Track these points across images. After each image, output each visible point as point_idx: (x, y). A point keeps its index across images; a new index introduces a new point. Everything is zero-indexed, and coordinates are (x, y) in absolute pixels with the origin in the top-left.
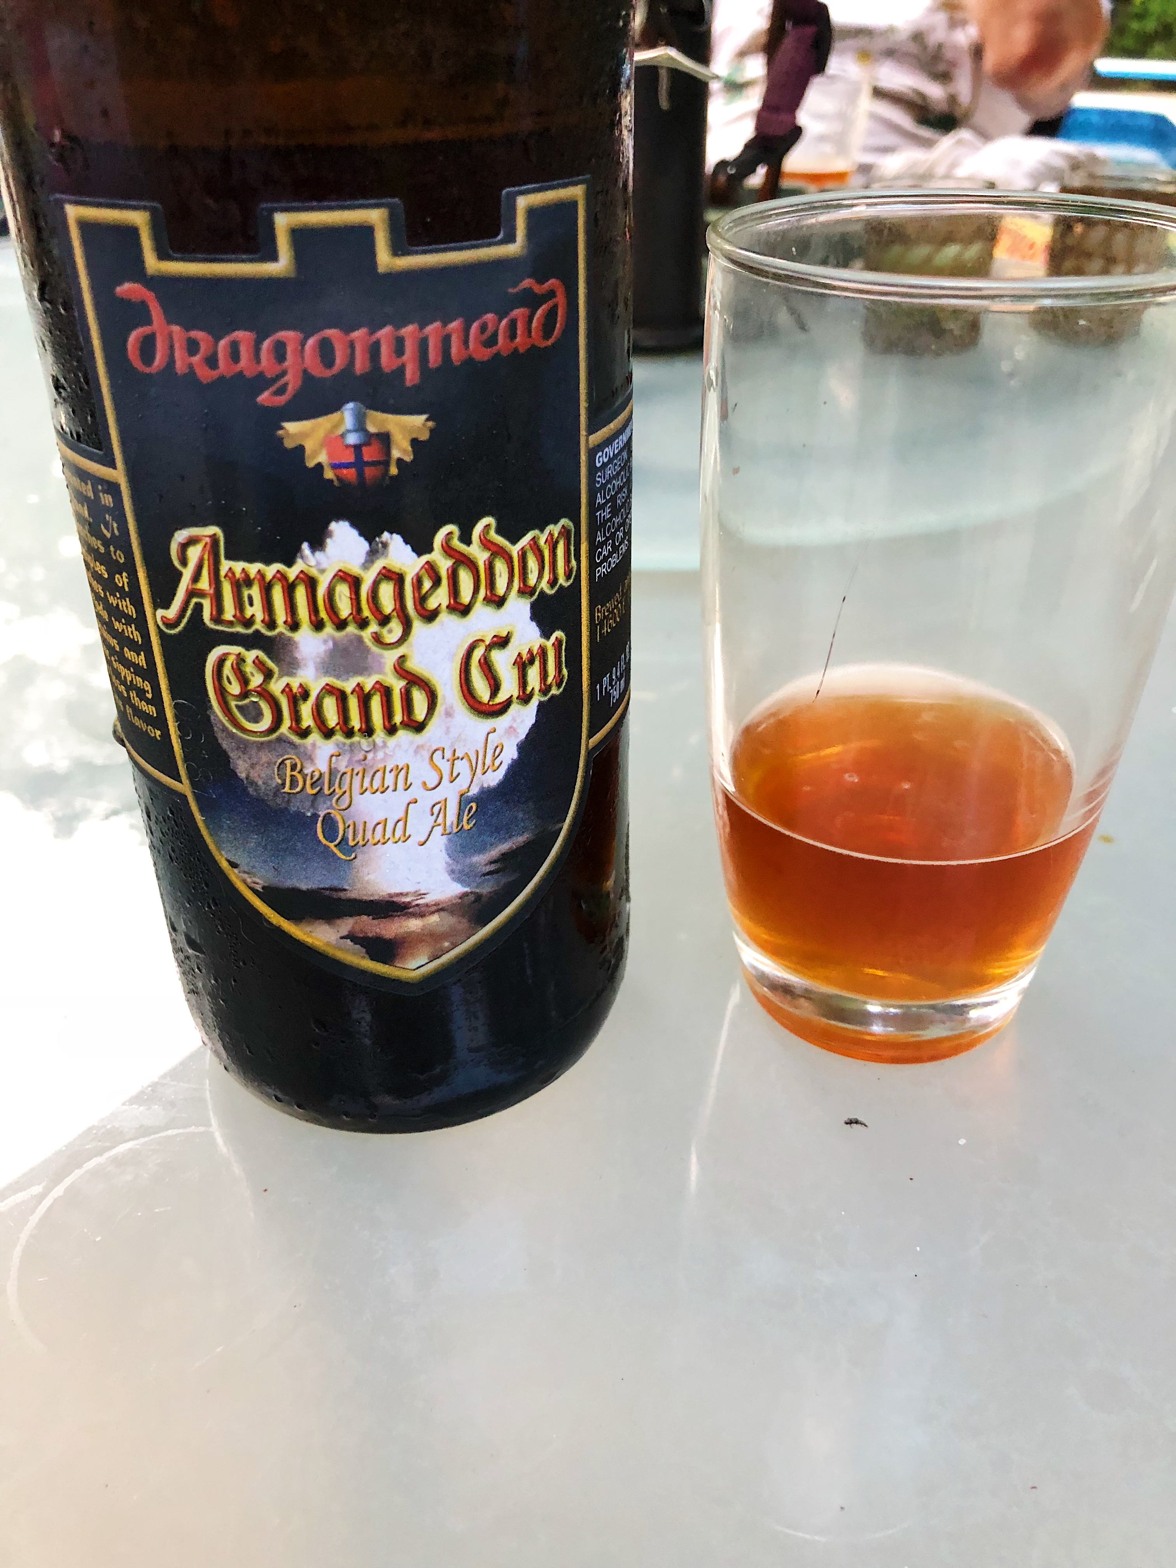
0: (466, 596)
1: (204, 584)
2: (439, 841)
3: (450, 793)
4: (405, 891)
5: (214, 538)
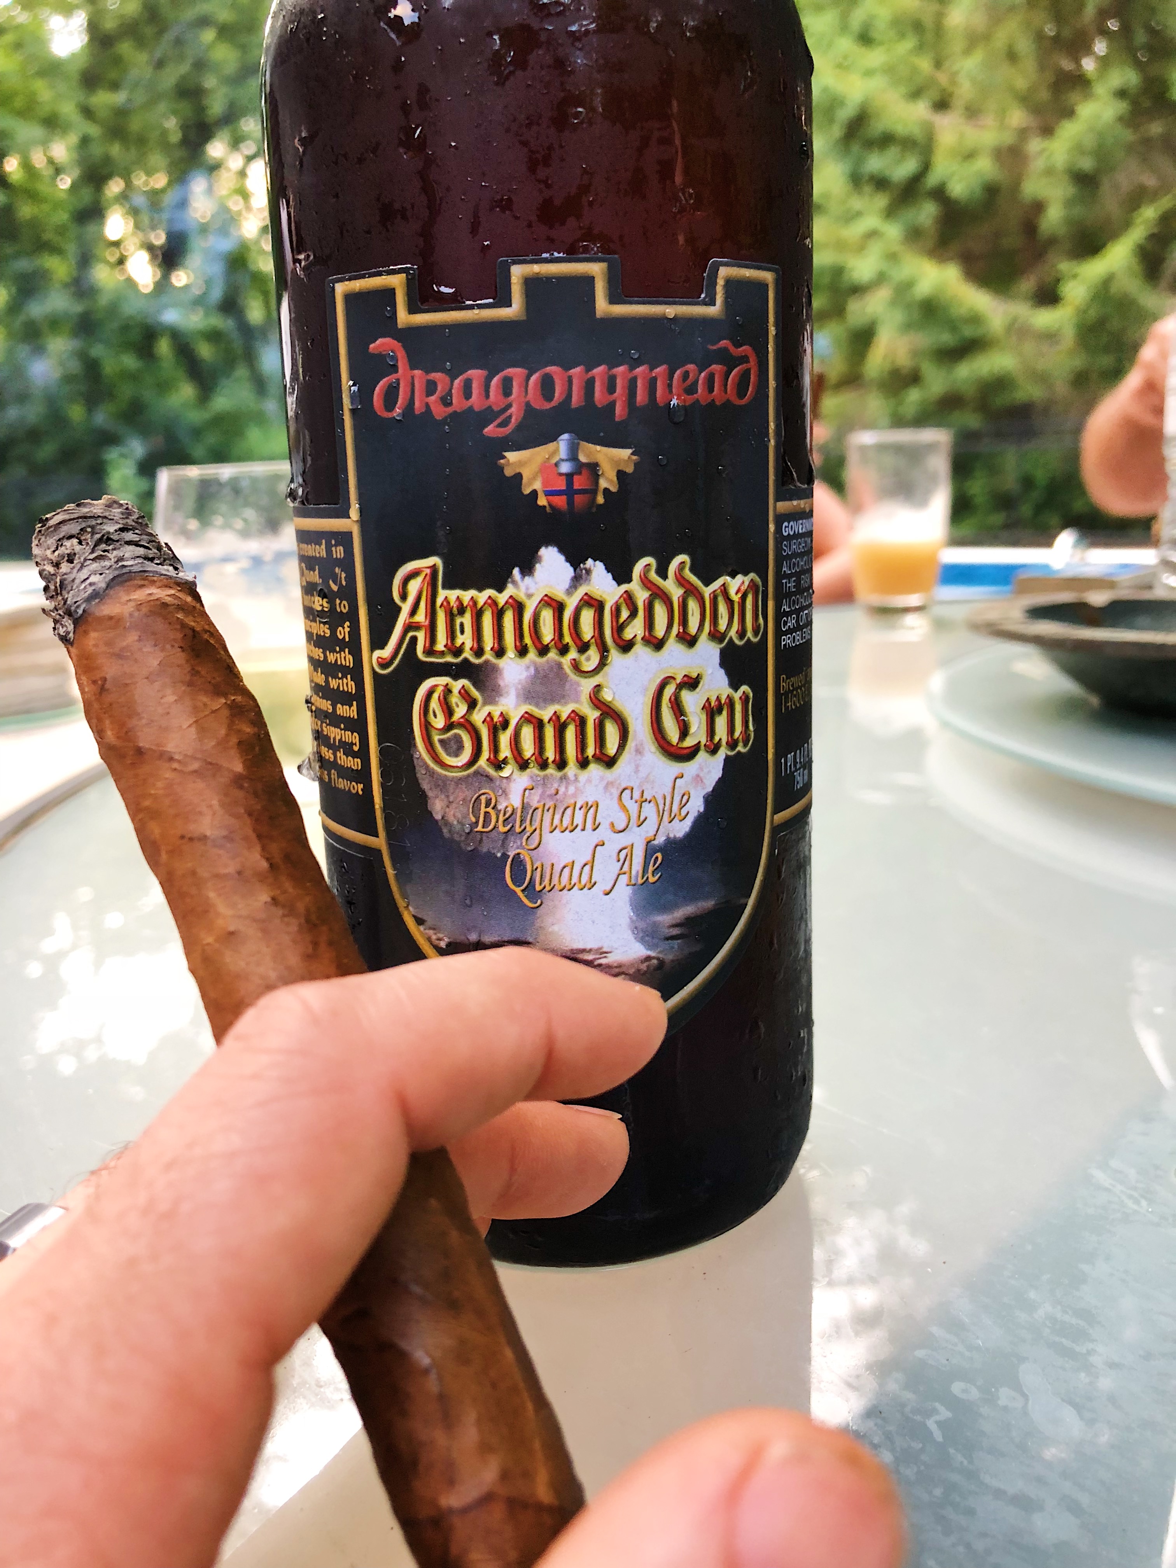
0: (660, 631)
1: (421, 617)
2: (624, 892)
3: (637, 839)
4: (588, 947)
5: (434, 568)
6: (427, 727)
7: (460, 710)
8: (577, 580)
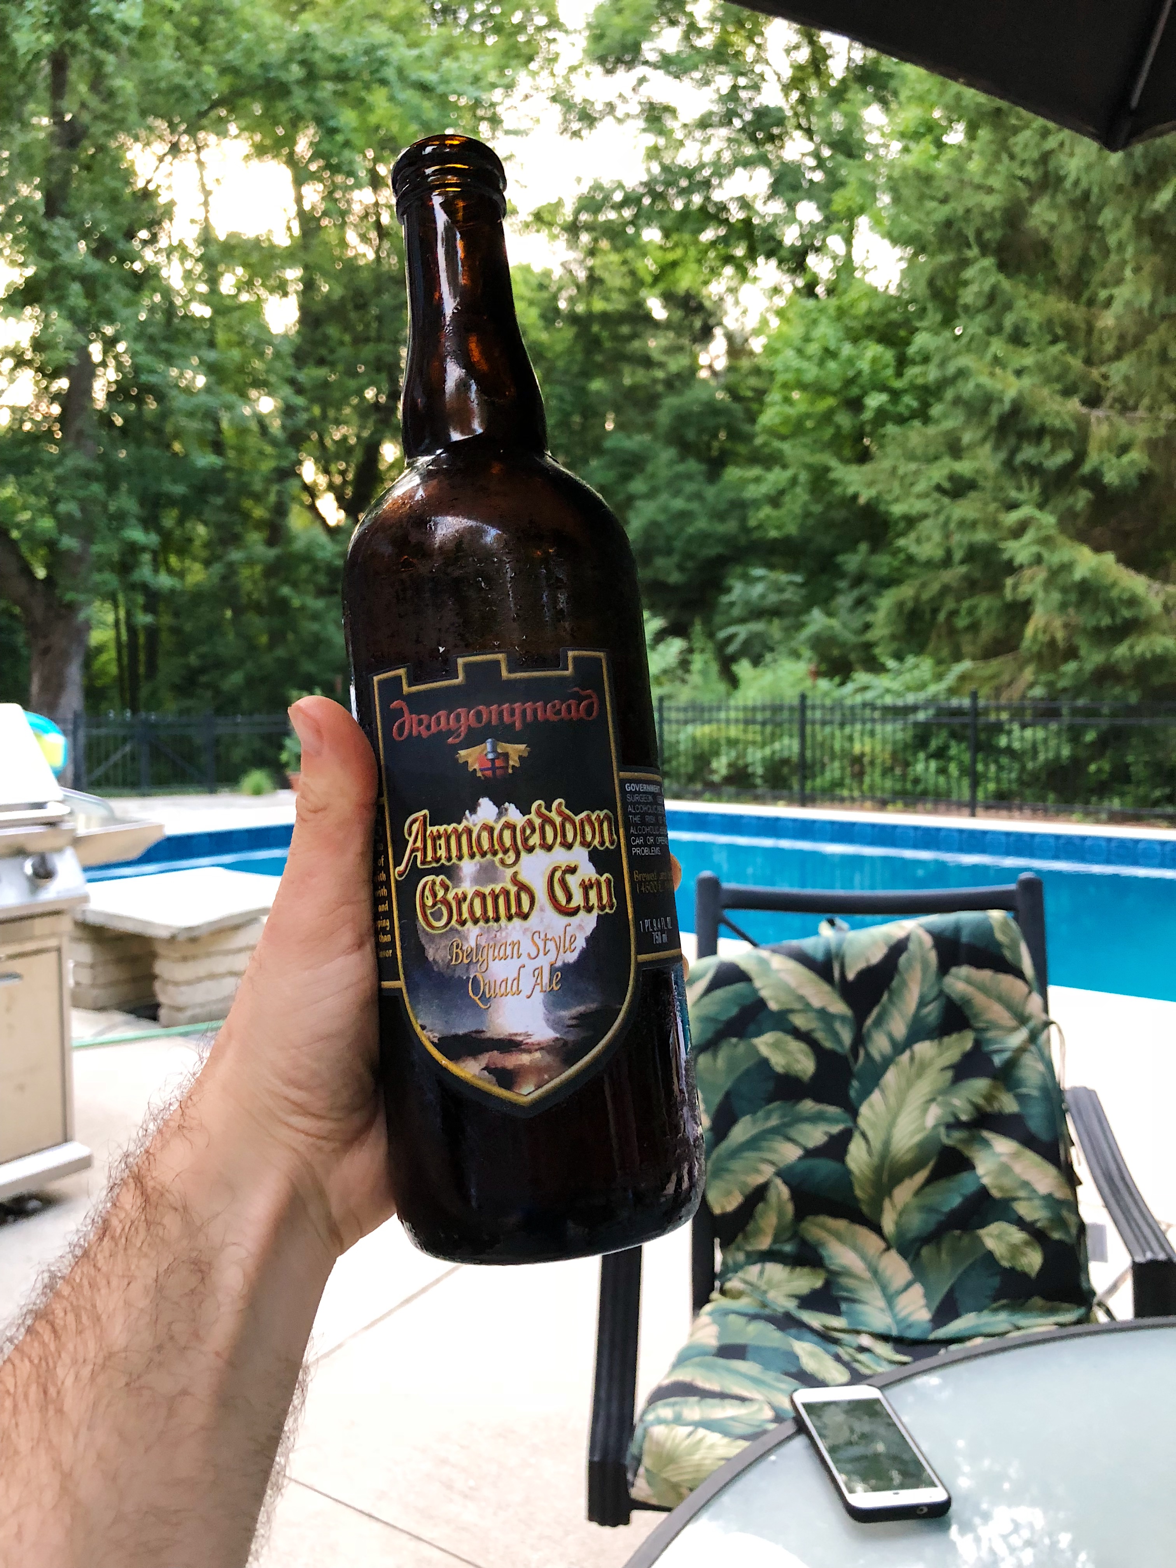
0: (550, 839)
1: (419, 844)
2: (539, 997)
3: (544, 962)
5: (425, 816)
6: (423, 906)
7: (441, 893)
8: (500, 814)
